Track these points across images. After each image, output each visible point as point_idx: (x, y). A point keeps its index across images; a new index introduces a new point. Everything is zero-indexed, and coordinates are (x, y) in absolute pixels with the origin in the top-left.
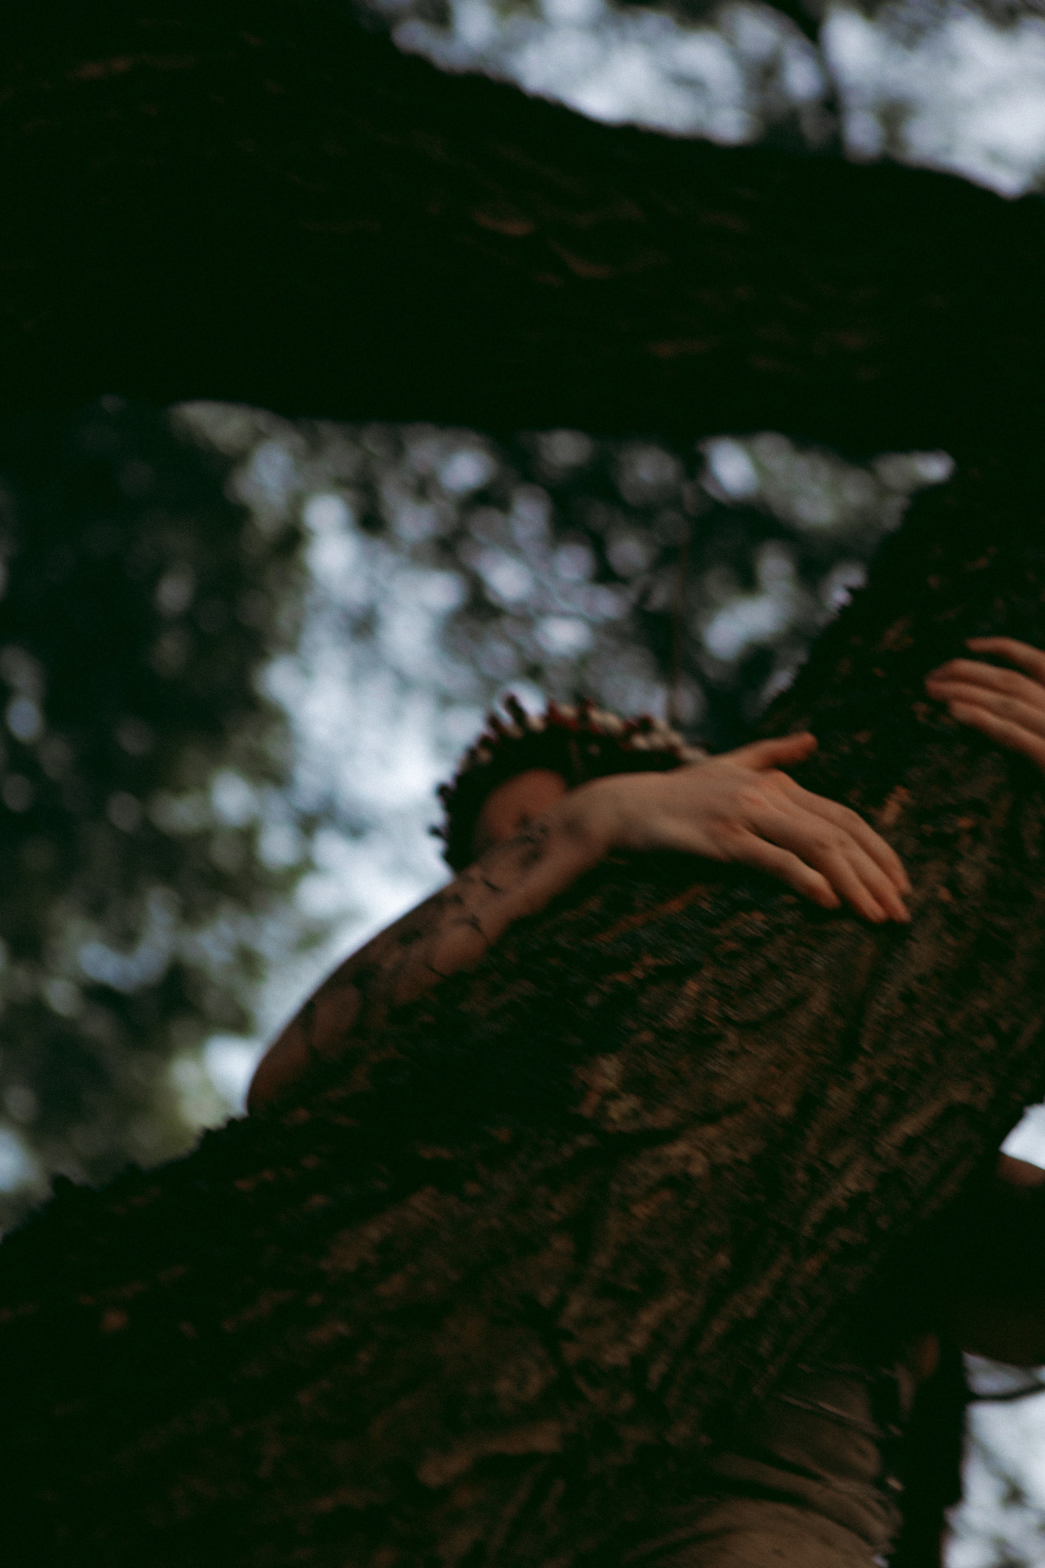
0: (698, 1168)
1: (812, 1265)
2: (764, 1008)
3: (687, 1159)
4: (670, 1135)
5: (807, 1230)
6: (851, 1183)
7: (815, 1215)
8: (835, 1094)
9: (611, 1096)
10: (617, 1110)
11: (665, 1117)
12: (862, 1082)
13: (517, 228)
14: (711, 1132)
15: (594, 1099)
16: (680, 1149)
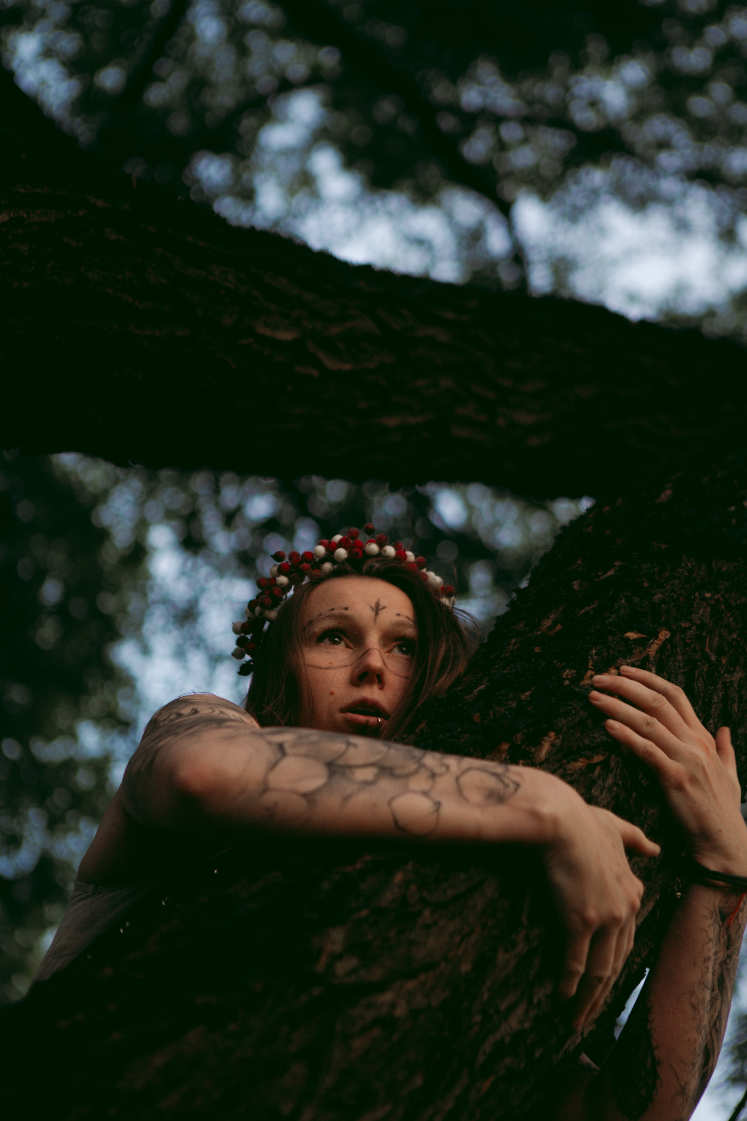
0: (401, 1011)
1: (486, 1085)
2: (450, 893)
3: (393, 1005)
4: (382, 986)
5: (481, 1059)
6: (513, 1023)
7: (488, 1047)
8: (502, 957)
9: (339, 957)
10: (342, 968)
11: (377, 973)
12: (521, 948)
13: (286, 336)
14: (411, 985)
15: (324, 959)
16: (388, 997)
